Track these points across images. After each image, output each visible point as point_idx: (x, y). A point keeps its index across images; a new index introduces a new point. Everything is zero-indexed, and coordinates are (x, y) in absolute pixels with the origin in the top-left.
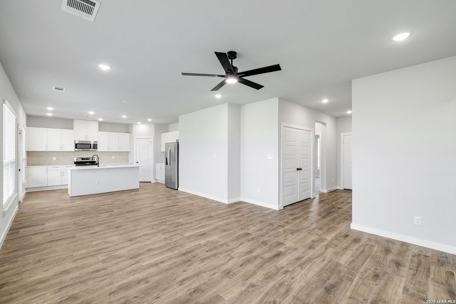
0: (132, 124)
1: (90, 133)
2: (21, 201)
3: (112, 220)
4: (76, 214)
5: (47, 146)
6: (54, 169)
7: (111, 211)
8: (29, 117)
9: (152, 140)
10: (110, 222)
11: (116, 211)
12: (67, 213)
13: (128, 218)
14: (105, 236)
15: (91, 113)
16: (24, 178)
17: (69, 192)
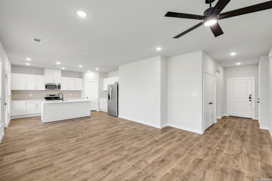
0: (84, 72)
1: (55, 78)
2: (7, 127)
3: (81, 145)
4: (50, 139)
5: (26, 87)
6: (30, 102)
7: (77, 136)
8: (13, 66)
9: (97, 83)
10: (79, 147)
11: (80, 136)
12: (42, 138)
13: (92, 143)
14: (79, 163)
15: (58, 63)
16: (9, 109)
17: (42, 119)
